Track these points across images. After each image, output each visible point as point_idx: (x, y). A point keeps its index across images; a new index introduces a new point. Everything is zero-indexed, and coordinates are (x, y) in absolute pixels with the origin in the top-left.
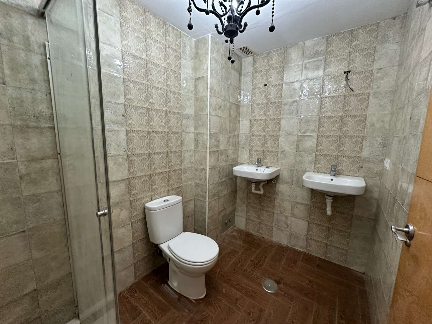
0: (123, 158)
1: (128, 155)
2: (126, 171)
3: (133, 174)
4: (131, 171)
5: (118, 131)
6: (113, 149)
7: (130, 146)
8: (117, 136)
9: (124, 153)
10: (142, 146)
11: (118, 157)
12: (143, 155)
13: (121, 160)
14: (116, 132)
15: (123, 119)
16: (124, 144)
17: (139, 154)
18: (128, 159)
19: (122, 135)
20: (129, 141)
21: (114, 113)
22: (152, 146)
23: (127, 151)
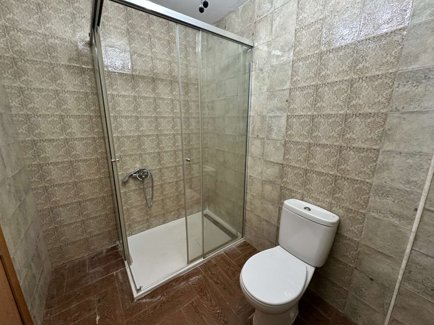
0: (281, 143)
1: (285, 141)
2: (282, 157)
3: (287, 162)
4: (286, 157)
5: (280, 116)
6: (274, 133)
7: (289, 132)
8: (279, 122)
9: (282, 138)
10: (302, 133)
11: (277, 141)
12: (301, 144)
13: (279, 145)
14: (279, 118)
15: (286, 105)
16: (284, 130)
17: (297, 142)
18: (285, 145)
19: (283, 121)
20: (289, 127)
21: (279, 101)
22: (315, 134)
23: (285, 137)
